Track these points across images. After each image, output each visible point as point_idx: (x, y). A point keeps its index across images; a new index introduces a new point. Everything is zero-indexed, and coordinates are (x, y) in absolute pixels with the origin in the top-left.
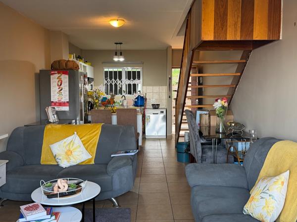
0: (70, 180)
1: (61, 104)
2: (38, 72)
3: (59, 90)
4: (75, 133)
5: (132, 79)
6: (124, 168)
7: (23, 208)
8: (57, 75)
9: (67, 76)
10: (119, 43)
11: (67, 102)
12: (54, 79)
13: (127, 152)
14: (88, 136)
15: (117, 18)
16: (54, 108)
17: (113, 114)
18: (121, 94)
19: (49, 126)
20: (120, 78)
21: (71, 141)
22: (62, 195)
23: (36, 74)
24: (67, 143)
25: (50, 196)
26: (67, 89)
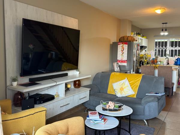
0: (117, 103)
1: (122, 61)
2: (112, 43)
3: (122, 54)
4: (126, 78)
5: (174, 47)
6: (152, 102)
7: (89, 112)
8: (121, 45)
9: (127, 45)
10: (165, 23)
11: (126, 60)
12: (120, 47)
13: (157, 94)
14: (134, 81)
15: (160, 8)
16: (118, 63)
17: (156, 69)
18: (166, 56)
19: (113, 73)
20: (166, 46)
21: (124, 83)
22: (110, 110)
23: (111, 44)
24: (121, 84)
25: (104, 109)
26: (126, 53)
